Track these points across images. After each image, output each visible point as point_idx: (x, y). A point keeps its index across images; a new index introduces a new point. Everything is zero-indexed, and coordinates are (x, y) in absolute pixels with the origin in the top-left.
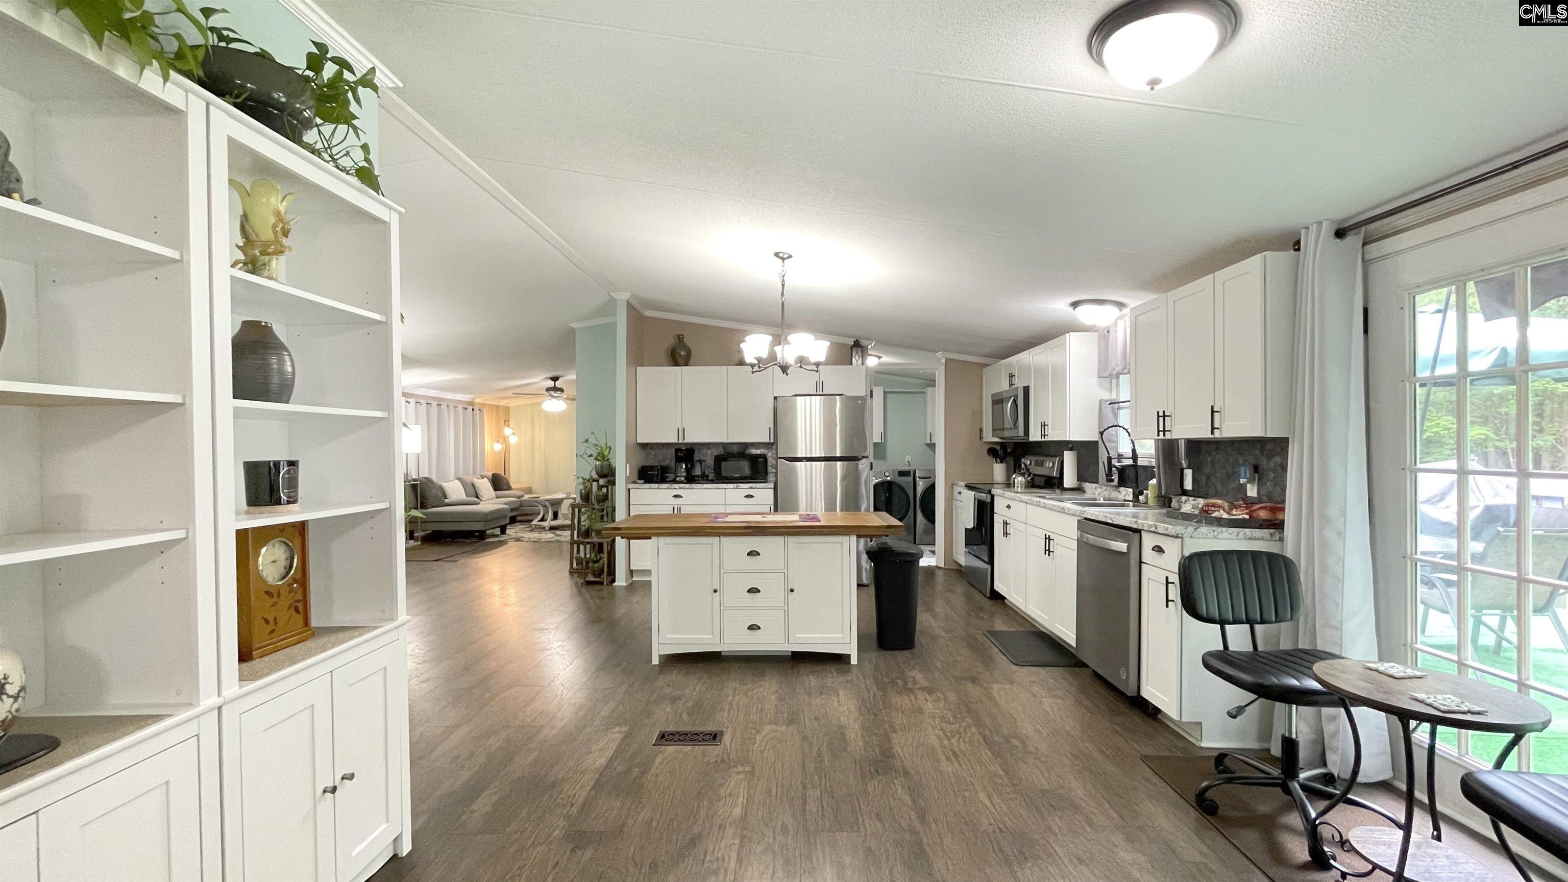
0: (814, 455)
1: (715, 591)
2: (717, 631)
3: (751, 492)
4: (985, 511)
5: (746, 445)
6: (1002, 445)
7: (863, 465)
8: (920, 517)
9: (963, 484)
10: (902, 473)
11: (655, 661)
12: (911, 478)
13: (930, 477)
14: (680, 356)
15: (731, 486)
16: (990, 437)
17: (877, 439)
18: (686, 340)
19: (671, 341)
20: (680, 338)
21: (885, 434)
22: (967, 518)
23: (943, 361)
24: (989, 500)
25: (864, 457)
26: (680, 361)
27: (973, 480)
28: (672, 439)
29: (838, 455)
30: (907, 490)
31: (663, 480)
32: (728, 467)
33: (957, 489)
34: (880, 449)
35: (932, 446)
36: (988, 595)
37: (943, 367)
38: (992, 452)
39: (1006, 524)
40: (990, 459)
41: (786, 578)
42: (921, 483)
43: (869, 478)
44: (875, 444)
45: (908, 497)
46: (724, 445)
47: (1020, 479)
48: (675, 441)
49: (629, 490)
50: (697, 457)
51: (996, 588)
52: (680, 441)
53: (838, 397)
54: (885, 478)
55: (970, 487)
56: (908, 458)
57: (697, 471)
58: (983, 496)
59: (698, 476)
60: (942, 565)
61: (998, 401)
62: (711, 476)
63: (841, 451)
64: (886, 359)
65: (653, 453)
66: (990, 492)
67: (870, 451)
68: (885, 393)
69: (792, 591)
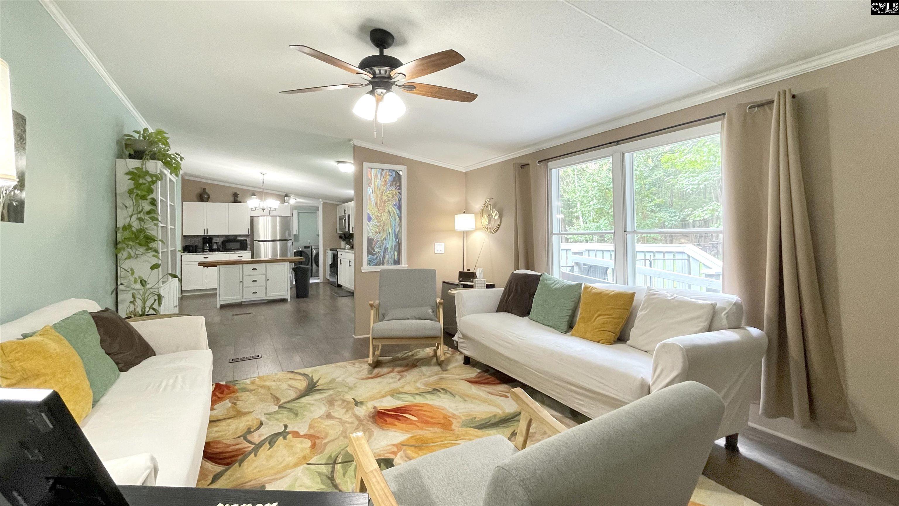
0: (268, 239)
1: (241, 282)
2: (241, 294)
3: (241, 255)
4: (335, 257)
5: (237, 236)
6: (345, 235)
7: (289, 243)
8: (314, 265)
9: (329, 249)
10: (306, 247)
11: (219, 306)
12: (310, 249)
13: (317, 249)
14: (205, 198)
15: (232, 252)
16: (339, 232)
17: (295, 233)
18: (207, 191)
19: (199, 191)
20: (204, 190)
21: (298, 231)
22: (330, 261)
23: (322, 203)
24: (336, 253)
25: (290, 240)
26: (205, 200)
27: (332, 247)
28: (201, 233)
29: (278, 239)
30: (308, 253)
31: (196, 251)
32: (229, 245)
33: (327, 251)
34: (296, 237)
35: (318, 235)
36: (336, 286)
37: (322, 205)
38: (341, 237)
39: (340, 260)
40: (340, 240)
41: (266, 277)
42: (315, 251)
43: (292, 248)
44: (295, 235)
45: (309, 258)
46: (226, 236)
47: (348, 246)
48: (203, 234)
49: (181, 256)
50: (214, 241)
51: (339, 283)
52: (205, 234)
53: (278, 217)
54: (298, 250)
55: (331, 250)
56: (309, 241)
57: (215, 247)
58: (335, 252)
59: (215, 249)
60: (322, 281)
61: (341, 219)
62: (221, 249)
63: (280, 237)
64: (299, 200)
65: (189, 240)
66: (336, 250)
67: (292, 238)
68: (298, 213)
69: (268, 280)
